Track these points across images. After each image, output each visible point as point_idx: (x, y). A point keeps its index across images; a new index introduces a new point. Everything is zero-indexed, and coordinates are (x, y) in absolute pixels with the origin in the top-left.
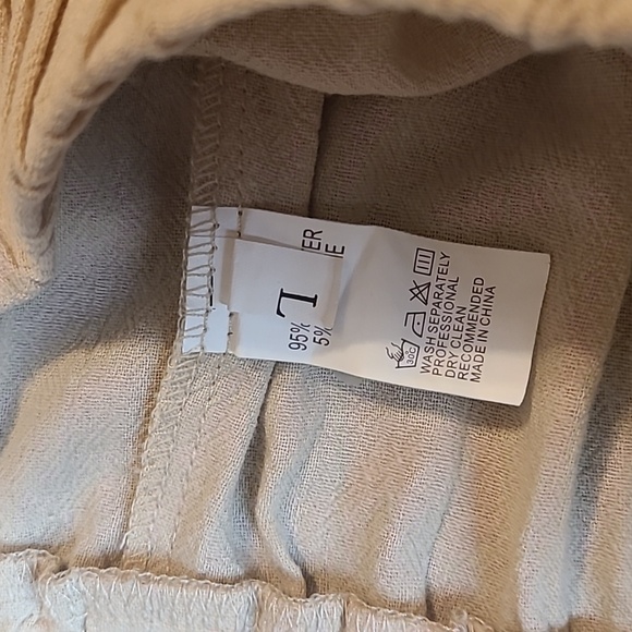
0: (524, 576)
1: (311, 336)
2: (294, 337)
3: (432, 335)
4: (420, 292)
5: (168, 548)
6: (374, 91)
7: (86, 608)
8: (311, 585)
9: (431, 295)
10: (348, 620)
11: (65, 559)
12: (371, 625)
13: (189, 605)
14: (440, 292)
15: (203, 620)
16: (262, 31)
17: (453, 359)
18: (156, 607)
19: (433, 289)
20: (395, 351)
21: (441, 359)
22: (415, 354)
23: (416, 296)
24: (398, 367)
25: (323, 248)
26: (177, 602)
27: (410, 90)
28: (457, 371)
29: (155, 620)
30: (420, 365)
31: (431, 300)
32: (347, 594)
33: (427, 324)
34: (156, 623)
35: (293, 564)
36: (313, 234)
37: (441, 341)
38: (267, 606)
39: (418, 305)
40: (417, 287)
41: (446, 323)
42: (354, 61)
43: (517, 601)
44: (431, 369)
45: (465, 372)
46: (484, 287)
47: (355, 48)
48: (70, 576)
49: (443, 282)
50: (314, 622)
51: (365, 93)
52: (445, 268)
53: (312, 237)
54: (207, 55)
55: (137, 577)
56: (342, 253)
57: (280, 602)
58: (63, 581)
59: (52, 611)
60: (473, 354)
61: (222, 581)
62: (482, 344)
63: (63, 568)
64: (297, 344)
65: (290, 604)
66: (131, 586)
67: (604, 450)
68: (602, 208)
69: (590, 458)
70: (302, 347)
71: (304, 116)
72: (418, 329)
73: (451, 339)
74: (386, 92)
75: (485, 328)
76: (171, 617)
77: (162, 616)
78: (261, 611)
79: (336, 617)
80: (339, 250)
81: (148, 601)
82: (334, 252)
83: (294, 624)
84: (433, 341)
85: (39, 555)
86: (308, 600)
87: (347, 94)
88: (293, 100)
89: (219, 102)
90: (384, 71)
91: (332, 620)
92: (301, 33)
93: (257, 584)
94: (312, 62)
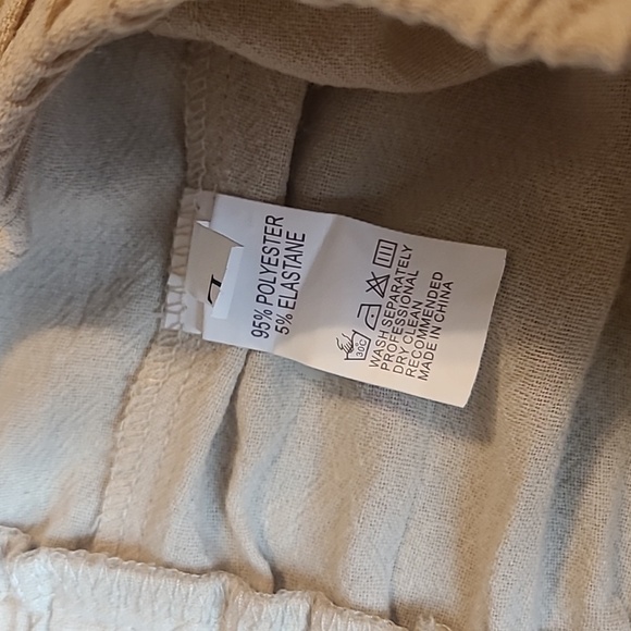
0: (498, 588)
1: (273, 324)
2: (257, 324)
3: (385, 328)
4: (378, 284)
5: (138, 535)
6: (364, 85)
7: (54, 590)
8: (279, 581)
9: (389, 288)
10: (314, 619)
11: (37, 538)
12: (336, 625)
13: (156, 592)
14: (399, 285)
15: (169, 609)
16: (254, 18)
17: (403, 355)
18: (123, 593)
19: (392, 282)
20: (345, 342)
21: (391, 354)
22: (365, 347)
23: (373, 287)
24: (347, 359)
25: (284, 234)
26: (144, 589)
27: (404, 87)
28: (406, 367)
29: (122, 606)
30: (369, 358)
31: (388, 293)
32: (314, 592)
33: (382, 317)
34: (122, 609)
35: (261, 558)
36: (275, 220)
37: (394, 335)
38: (233, 600)
39: (373, 297)
40: (375, 279)
41: (401, 318)
42: (347, 54)
43: (489, 613)
44: (379, 363)
45: (413, 369)
46: (442, 282)
47: (348, 42)
48: (38, 556)
49: (402, 275)
50: (279, 619)
51: (357, 87)
52: (406, 261)
53: (274, 224)
54: (198, 39)
55: (105, 561)
56: (303, 240)
57: (247, 596)
58: (32, 560)
59: (19, 590)
60: (424, 351)
61: (189, 571)
62: (434, 341)
63: (33, 547)
64: (259, 331)
65: (256, 599)
66: (100, 570)
67: (583, 463)
68: (596, 219)
69: (569, 471)
70: (264, 335)
71: (282, 104)
72: (371, 322)
73: (404, 334)
74: (379, 87)
75: (438, 325)
76: (137, 603)
77: (129, 603)
78: (227, 605)
79: (302, 614)
80: (299, 237)
81: (115, 585)
82: (295, 239)
83: (259, 618)
84: (385, 335)
85: (10, 533)
86: (275, 596)
87: (338, 86)
88: (273, 87)
89: (205, 87)
90: (377, 65)
91: (298, 617)
92: (294, 22)
93: (225, 577)
94: (303, 53)
